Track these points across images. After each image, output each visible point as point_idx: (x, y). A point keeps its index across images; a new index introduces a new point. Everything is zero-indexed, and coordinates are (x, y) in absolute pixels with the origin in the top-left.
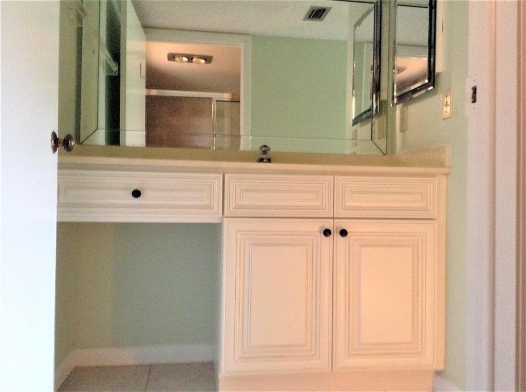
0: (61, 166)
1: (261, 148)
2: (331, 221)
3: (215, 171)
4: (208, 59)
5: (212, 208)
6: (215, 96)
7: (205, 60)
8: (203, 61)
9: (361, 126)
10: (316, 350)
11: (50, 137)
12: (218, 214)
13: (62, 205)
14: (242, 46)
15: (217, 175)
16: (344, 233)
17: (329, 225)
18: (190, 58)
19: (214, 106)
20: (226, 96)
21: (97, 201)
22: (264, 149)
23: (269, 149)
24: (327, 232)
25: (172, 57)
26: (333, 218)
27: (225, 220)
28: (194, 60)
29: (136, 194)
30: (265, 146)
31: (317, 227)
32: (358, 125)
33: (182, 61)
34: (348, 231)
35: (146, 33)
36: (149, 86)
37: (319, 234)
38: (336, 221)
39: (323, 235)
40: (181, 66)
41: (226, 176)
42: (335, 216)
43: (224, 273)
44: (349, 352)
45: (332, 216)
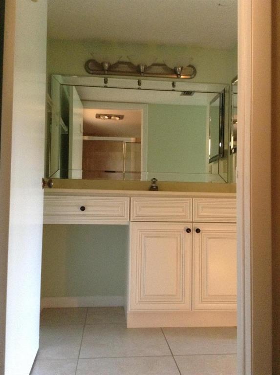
0: (45, 194)
1: (152, 180)
2: (191, 224)
3: (125, 196)
4: (121, 117)
5: (124, 217)
6: (125, 139)
7: (119, 117)
8: (118, 118)
9: (214, 163)
10: (182, 299)
11: (41, 181)
12: (127, 220)
13: (45, 215)
14: (142, 111)
15: (126, 198)
16: (198, 231)
17: (189, 226)
18: (110, 117)
19: (124, 146)
20: (133, 140)
21: (62, 213)
22: (154, 180)
23: (157, 180)
24: (188, 231)
25: (98, 116)
26: (192, 222)
27: (131, 223)
28: (112, 118)
29: (83, 209)
30: (154, 179)
31: (183, 227)
32: (212, 163)
33: (104, 119)
34: (201, 229)
35: (83, 104)
36: (84, 134)
37: (184, 231)
38: (194, 224)
39: (186, 232)
40: (104, 122)
41: (132, 198)
42: (193, 221)
43: (130, 253)
44: (202, 299)
45: (191, 221)
